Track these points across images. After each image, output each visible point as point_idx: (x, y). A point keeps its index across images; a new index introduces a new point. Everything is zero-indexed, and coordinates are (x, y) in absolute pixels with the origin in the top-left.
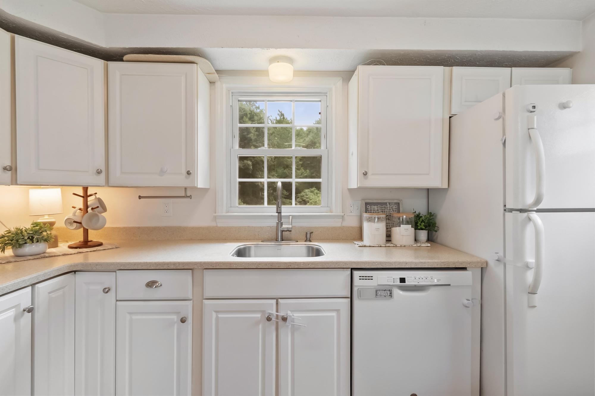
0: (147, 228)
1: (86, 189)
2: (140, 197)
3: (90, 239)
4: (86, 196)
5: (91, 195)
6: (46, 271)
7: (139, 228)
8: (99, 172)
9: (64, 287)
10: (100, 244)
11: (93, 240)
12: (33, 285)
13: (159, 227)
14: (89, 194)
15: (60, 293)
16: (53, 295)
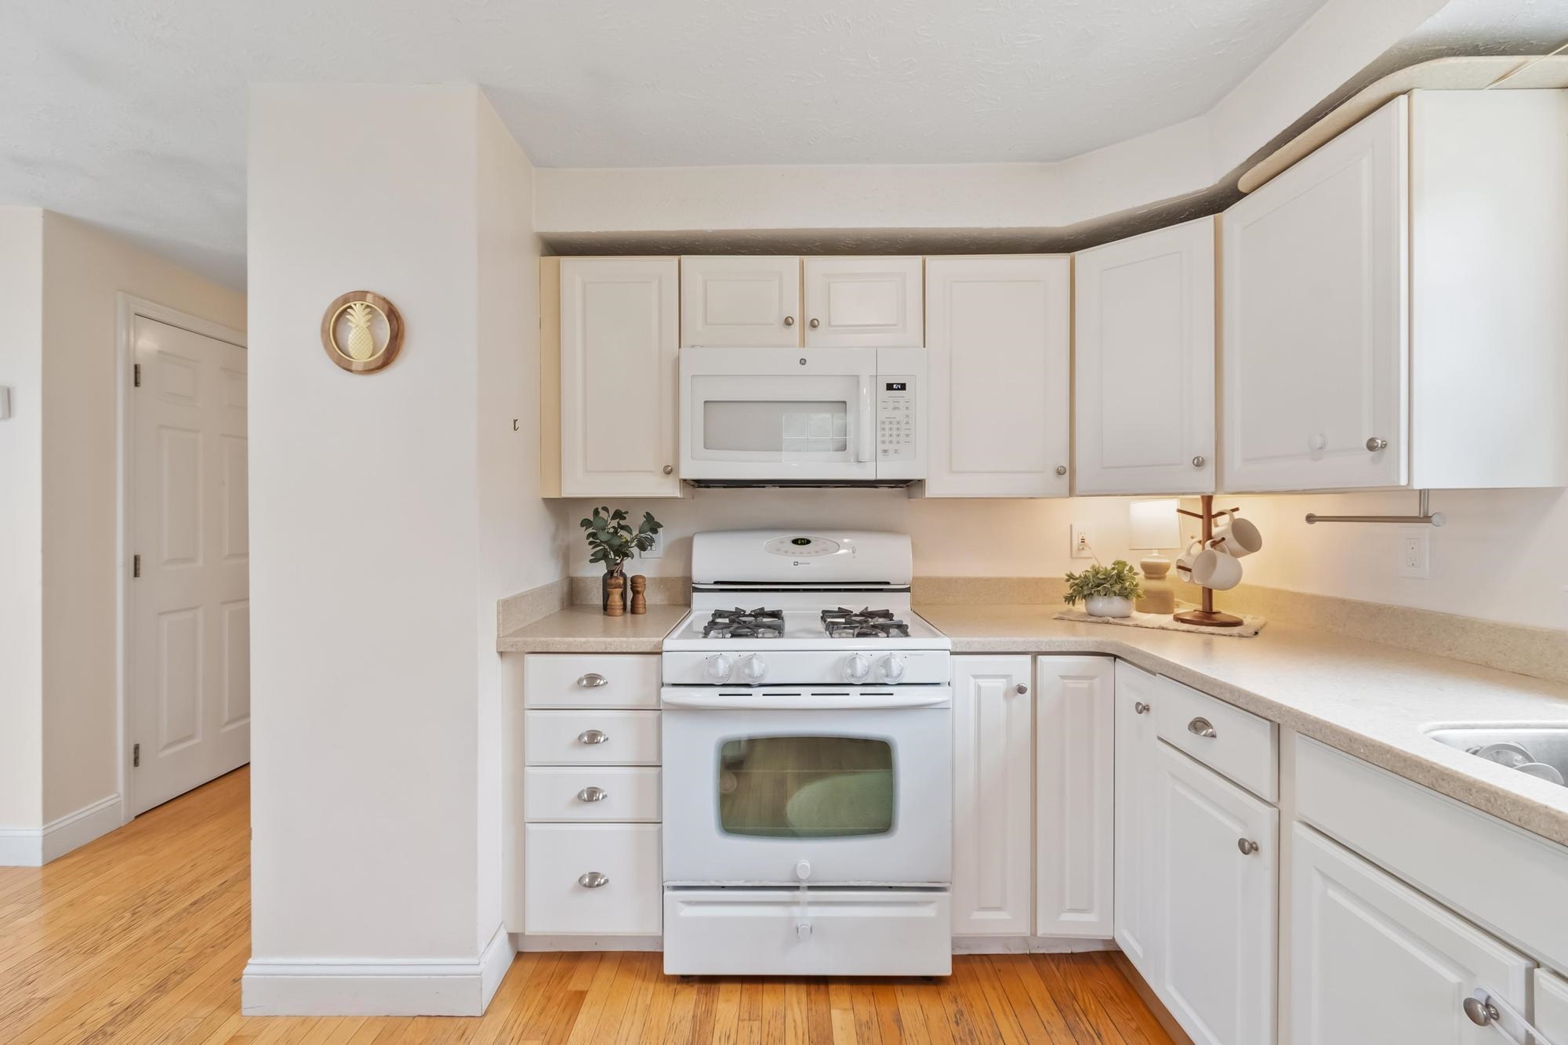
0: (1362, 604)
1: (1208, 501)
2: (1310, 519)
3: (1215, 609)
4: (1208, 517)
5: (1221, 514)
6: (1054, 639)
7: (1343, 602)
8: (1199, 463)
9: (1092, 678)
10: (1237, 623)
11: (1223, 612)
12: (1035, 655)
13: (1389, 608)
14: (1214, 512)
15: (1084, 684)
16: (1070, 684)
